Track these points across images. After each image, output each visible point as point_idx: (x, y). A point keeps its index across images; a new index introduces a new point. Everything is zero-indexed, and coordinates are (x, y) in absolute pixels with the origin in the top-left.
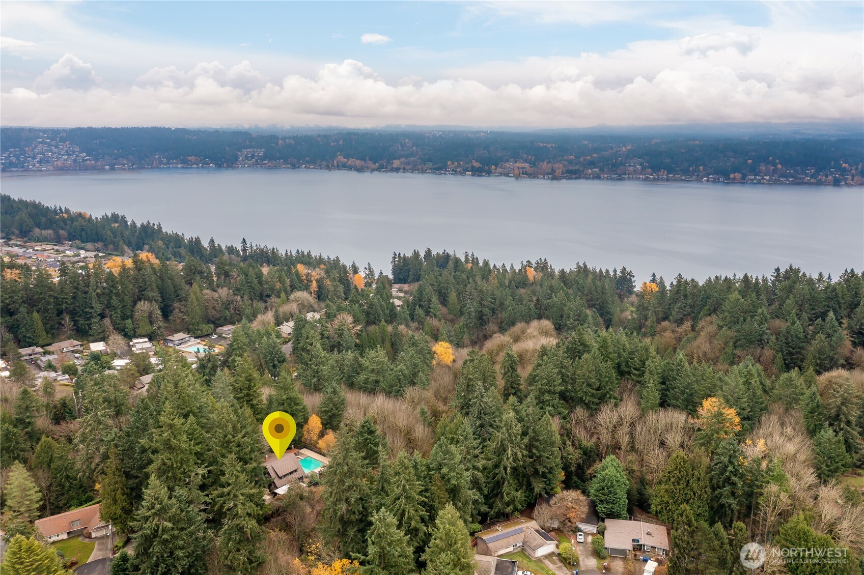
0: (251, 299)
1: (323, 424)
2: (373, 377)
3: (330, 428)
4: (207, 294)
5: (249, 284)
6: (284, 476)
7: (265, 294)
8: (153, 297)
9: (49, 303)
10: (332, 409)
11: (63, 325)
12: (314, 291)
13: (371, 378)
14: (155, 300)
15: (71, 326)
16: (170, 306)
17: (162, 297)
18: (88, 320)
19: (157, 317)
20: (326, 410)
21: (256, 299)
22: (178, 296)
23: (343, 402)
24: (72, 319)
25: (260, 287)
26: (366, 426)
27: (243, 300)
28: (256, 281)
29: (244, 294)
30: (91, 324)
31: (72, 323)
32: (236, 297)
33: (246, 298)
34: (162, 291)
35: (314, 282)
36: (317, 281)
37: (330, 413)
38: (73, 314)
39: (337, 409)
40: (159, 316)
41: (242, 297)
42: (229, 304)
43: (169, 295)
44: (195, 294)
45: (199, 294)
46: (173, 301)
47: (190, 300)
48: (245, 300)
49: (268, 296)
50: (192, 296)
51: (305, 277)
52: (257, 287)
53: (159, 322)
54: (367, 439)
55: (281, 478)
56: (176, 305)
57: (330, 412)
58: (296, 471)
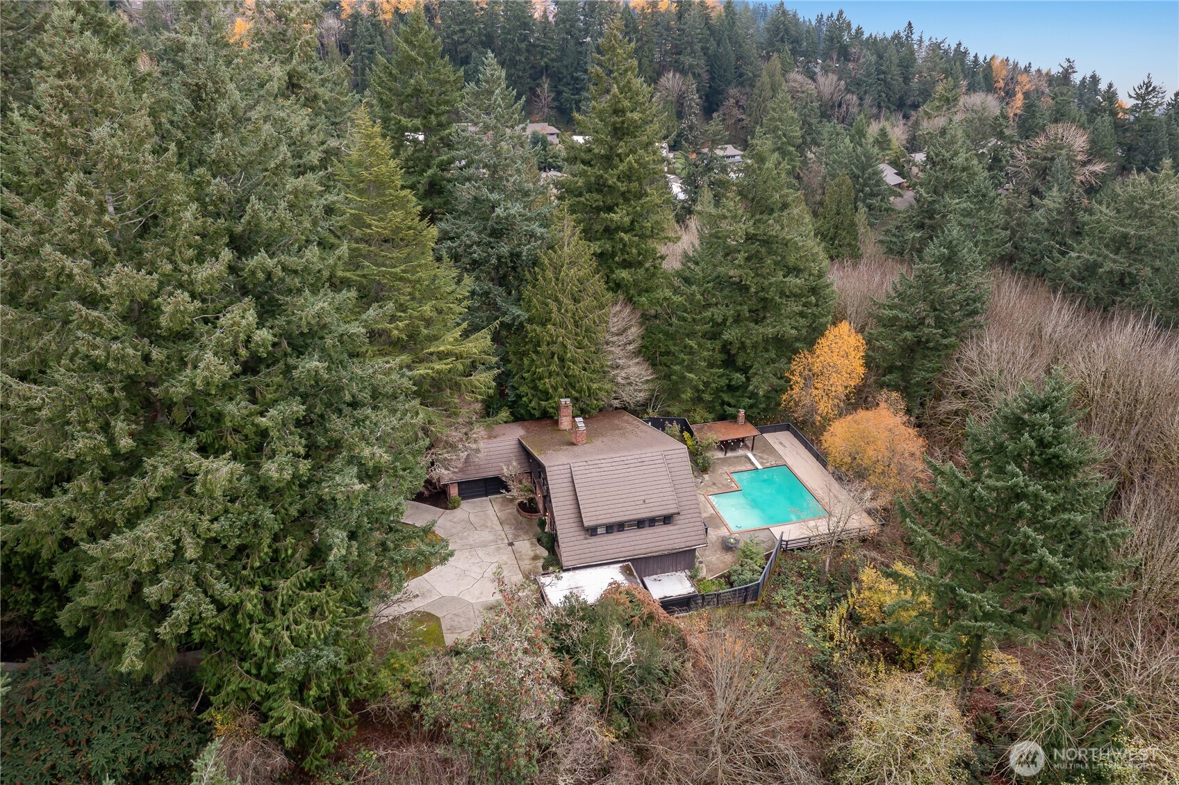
0: (879, 107)
1: (869, 362)
2: (1114, 263)
3: (896, 388)
4: (795, 81)
5: (882, 76)
6: (610, 528)
7: (909, 102)
8: (691, 66)
9: (518, 51)
10: (922, 322)
11: (538, 96)
12: (1015, 115)
13: (1108, 266)
14: (694, 74)
15: (550, 99)
16: (720, 93)
17: (710, 72)
18: (576, 94)
19: (690, 107)
20: (896, 318)
21: (888, 108)
22: (741, 75)
23: (972, 307)
24: (554, 88)
25: (903, 85)
26: (1033, 426)
27: (860, 105)
28: (896, 70)
29: (866, 92)
30: (580, 101)
31: (553, 95)
32: (849, 96)
33: (868, 100)
34: (713, 63)
35: (1020, 96)
36: (1026, 95)
37: (908, 334)
38: (556, 79)
39: (939, 323)
40: (693, 104)
41: (861, 99)
42: (832, 107)
43: (725, 71)
44: (772, 75)
45: (778, 77)
46: (730, 83)
47: (758, 84)
48: (866, 106)
49: (915, 106)
50: (765, 78)
51: (1001, 84)
52: (897, 83)
53: (693, 117)
54: (1019, 497)
55: (592, 531)
56: (733, 91)
57: (912, 328)
58: (667, 519)
